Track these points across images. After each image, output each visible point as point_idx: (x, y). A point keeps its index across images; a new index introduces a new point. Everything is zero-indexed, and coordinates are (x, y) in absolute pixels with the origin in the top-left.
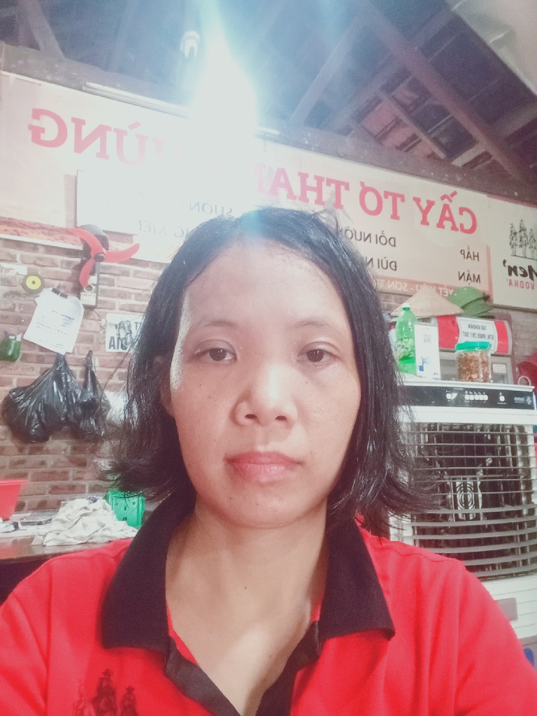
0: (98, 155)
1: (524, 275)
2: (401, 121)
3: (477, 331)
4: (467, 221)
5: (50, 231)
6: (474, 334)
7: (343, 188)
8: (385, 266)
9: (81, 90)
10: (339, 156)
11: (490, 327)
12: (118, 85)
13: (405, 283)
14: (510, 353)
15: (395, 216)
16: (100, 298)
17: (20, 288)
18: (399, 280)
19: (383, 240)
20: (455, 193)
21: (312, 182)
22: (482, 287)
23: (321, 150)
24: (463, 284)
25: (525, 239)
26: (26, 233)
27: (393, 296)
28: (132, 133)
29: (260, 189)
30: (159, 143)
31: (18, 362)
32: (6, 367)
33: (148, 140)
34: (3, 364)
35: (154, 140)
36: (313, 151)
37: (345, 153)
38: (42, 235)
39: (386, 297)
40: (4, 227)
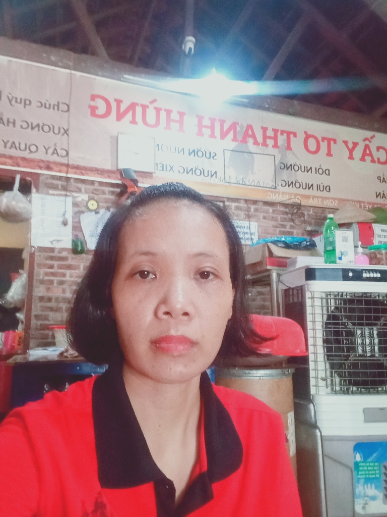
0: (131, 122)
4: (382, 155)
5: (102, 172)
6: (385, 236)
7: (292, 136)
8: (322, 189)
9: (120, 80)
10: (290, 114)
12: (143, 76)
13: (336, 201)
15: (329, 154)
17: (83, 209)
18: (332, 198)
19: (321, 171)
20: (373, 137)
21: (270, 133)
23: (278, 111)
24: (380, 201)
26: (88, 174)
27: (327, 210)
28: (151, 107)
29: (235, 139)
30: (169, 112)
31: (84, 255)
32: (76, 258)
33: (162, 110)
34: (74, 256)
35: (166, 110)
36: (271, 112)
37: (294, 112)
38: (97, 175)
39: (323, 211)
40: (74, 170)
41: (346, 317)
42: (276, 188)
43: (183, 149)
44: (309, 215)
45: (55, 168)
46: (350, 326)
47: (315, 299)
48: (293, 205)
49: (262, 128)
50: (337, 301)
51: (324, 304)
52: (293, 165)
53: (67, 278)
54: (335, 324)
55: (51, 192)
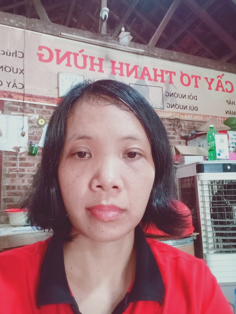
0: (67, 65)
2: (197, 42)
4: (228, 87)
5: (48, 99)
7: (173, 74)
8: (192, 109)
9: (59, 36)
10: (171, 60)
12: (74, 34)
13: (201, 117)
15: (196, 86)
17: (36, 124)
18: (199, 115)
19: (191, 97)
20: (223, 75)
21: (159, 73)
23: (163, 58)
24: (228, 116)
26: (38, 101)
27: (196, 122)
28: (80, 55)
29: (136, 77)
30: (92, 58)
31: (36, 157)
32: (31, 159)
33: (87, 57)
34: (30, 157)
35: (90, 57)
36: (160, 58)
37: (173, 59)
38: (44, 101)
39: (193, 123)
40: (29, 98)
41: (226, 197)
42: (163, 109)
44: (185, 126)
45: (15, 97)
46: (229, 204)
47: (204, 186)
48: (175, 120)
49: (154, 69)
50: (219, 186)
51: (211, 189)
52: (174, 94)
53: (26, 172)
54: (218, 203)
55: (13, 113)
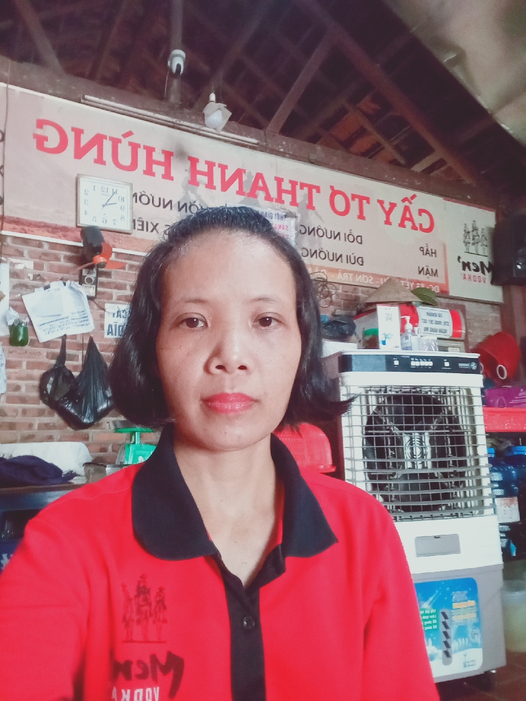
0: (96, 161)
1: (477, 270)
2: (365, 129)
3: (434, 319)
4: (424, 221)
5: (55, 230)
6: (432, 321)
7: (314, 191)
8: (353, 261)
9: (80, 102)
10: (311, 162)
11: (446, 315)
12: (113, 98)
13: (371, 277)
14: (463, 338)
15: (361, 217)
16: (98, 289)
17: (26, 281)
18: (366, 274)
19: (351, 238)
20: (414, 196)
21: (286, 186)
22: (440, 279)
23: (294, 157)
24: (422, 277)
25: (477, 237)
26: (32, 231)
27: (360, 289)
28: (125, 141)
29: (240, 192)
30: (150, 150)
31: (27, 347)
32: (15, 351)
33: (140, 147)
34: (13, 348)
35: (145, 147)
36: (288, 158)
37: (315, 160)
38: (46, 233)
39: (355, 289)
40: (13, 226)
41: (391, 419)
43: (170, 202)
44: (337, 295)
46: (396, 431)
48: (318, 281)
49: (276, 178)
50: (380, 399)
51: (364, 402)
52: (316, 229)
